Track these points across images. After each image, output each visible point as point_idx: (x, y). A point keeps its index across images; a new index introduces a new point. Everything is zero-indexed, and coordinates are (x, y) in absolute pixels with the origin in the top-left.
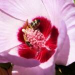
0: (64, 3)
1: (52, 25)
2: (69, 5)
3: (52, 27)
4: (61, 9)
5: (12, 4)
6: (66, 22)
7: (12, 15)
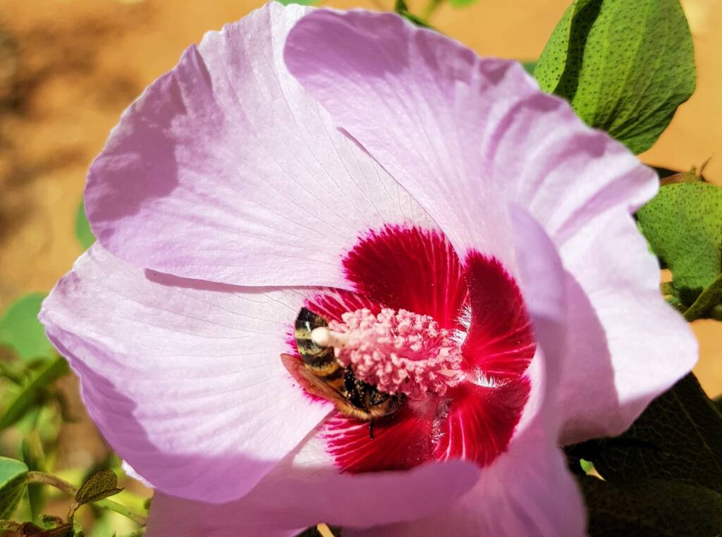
0: (485, 112)
1: (462, 253)
2: (516, 109)
3: (462, 262)
4: (483, 149)
5: (200, 220)
6: (532, 208)
7: (221, 276)
